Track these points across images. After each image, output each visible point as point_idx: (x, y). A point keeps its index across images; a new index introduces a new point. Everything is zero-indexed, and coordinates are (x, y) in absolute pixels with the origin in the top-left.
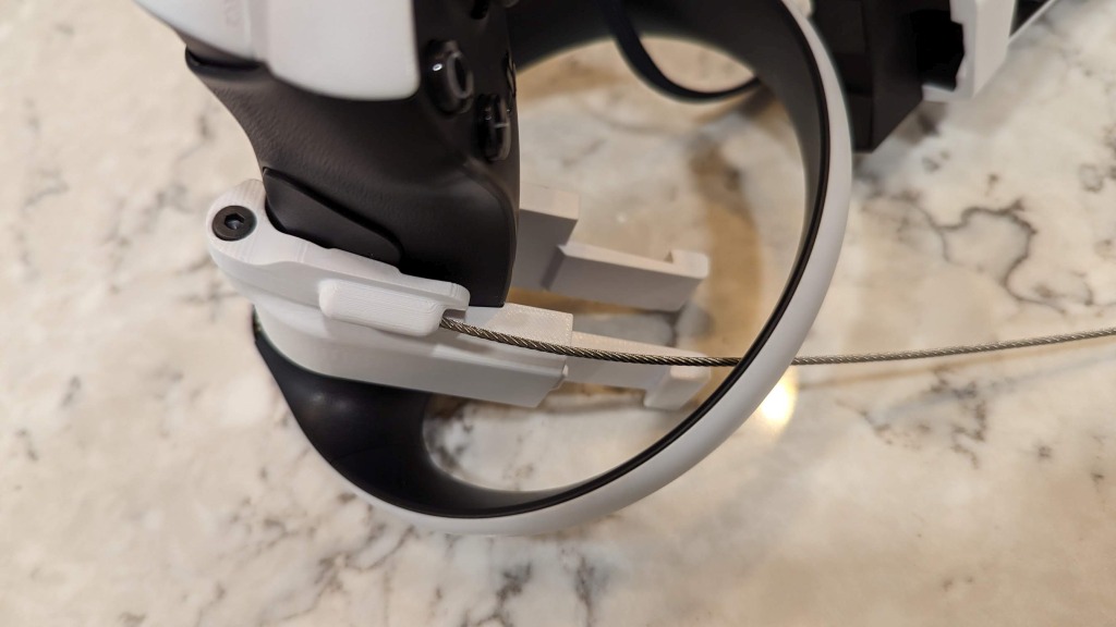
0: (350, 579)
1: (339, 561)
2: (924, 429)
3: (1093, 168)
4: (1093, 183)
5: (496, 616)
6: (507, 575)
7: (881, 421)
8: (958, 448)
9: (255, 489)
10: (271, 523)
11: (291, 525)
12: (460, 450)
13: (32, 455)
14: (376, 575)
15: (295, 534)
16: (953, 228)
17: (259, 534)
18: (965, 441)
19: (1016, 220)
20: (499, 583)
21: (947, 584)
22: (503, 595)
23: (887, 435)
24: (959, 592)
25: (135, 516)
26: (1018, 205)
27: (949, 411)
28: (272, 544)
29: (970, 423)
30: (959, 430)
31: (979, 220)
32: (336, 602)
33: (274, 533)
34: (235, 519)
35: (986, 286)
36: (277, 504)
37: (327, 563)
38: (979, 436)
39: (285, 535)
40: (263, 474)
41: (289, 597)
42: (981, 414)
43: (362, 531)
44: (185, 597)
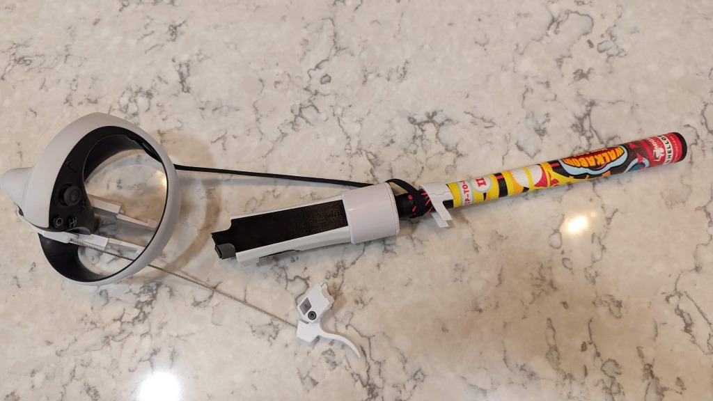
0: (112, 343)
1: (110, 338)
2: (263, 334)
3: (330, 272)
4: (328, 277)
5: (149, 360)
6: (154, 350)
7: (254, 329)
8: (269, 340)
9: (89, 312)
10: (92, 323)
11: (98, 325)
12: (149, 313)
13: (19, 286)
14: (120, 343)
15: (99, 328)
16: (291, 281)
17: (88, 325)
18: (271, 338)
19: (306, 282)
20: (152, 352)
21: (254, 372)
22: (152, 355)
23: (254, 333)
24: (256, 374)
25: (53, 313)
26: (308, 278)
27: (270, 330)
28: (92, 329)
29: (274, 335)
30: (271, 336)
31: (298, 280)
32: (108, 348)
33: (94, 326)
34: (82, 320)
35: (292, 299)
36: (95, 318)
37: (107, 337)
38: (274, 338)
39: (96, 327)
40: (92, 308)
41: (95, 345)
42: (277, 333)
43: (118, 331)
44: (65, 339)
